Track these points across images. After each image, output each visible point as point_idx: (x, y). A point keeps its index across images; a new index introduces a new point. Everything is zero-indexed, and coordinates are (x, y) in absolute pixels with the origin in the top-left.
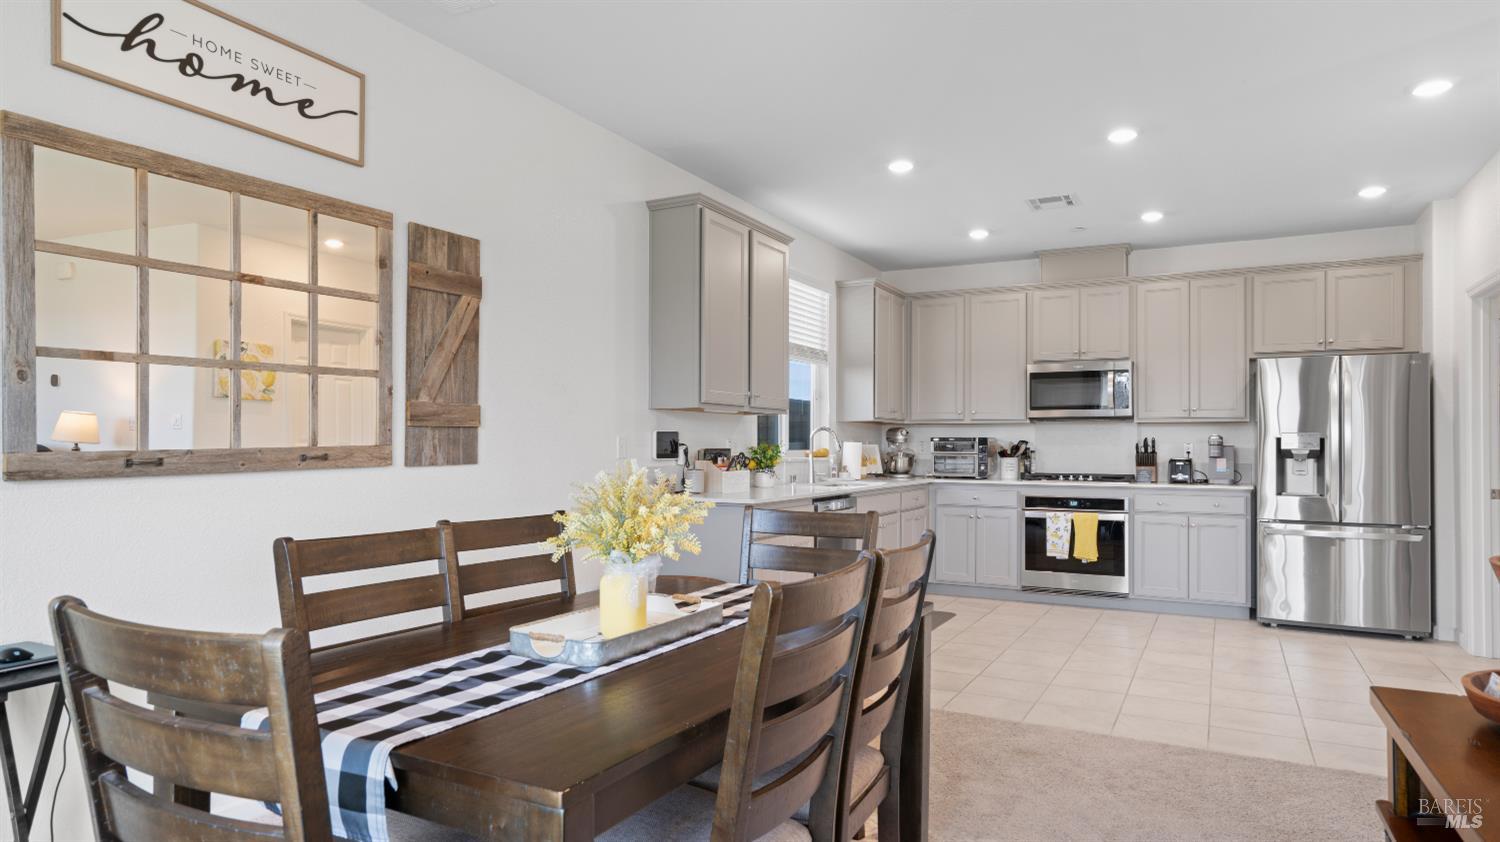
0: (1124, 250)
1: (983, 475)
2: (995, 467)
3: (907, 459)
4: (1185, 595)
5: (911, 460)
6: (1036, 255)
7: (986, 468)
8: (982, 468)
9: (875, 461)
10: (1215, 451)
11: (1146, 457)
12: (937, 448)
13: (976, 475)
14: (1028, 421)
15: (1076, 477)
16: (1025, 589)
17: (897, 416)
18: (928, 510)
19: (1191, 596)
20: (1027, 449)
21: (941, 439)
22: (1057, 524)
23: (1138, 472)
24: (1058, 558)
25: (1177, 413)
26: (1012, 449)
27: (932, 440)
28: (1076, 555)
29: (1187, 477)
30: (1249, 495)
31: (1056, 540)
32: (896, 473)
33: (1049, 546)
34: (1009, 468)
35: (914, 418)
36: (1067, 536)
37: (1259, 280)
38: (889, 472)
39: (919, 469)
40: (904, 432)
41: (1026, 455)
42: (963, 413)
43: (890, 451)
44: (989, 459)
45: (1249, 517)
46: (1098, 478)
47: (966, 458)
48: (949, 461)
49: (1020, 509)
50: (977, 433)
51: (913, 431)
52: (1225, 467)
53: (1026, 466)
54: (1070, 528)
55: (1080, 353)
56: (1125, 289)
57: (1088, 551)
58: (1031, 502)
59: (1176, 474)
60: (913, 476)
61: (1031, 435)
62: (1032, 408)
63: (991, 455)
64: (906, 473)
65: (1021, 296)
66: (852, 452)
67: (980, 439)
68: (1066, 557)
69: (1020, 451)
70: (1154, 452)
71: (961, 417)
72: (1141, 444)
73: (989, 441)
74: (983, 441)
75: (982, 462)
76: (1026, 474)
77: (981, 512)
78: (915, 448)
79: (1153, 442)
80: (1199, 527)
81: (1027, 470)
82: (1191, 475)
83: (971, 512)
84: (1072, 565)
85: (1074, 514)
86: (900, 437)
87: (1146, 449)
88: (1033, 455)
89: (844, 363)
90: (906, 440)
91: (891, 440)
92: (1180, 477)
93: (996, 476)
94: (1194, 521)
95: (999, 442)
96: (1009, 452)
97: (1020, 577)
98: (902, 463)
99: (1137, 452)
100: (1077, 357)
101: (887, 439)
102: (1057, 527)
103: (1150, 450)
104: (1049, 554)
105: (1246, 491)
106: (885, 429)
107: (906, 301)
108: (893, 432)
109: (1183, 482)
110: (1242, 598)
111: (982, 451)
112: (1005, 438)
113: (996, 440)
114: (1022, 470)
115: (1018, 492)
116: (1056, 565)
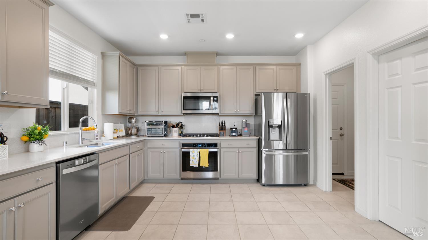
0: (216, 54)
1: (166, 135)
2: (171, 132)
3: (136, 129)
4: (238, 177)
5: (138, 130)
6: (185, 54)
7: (167, 132)
8: (166, 132)
9: (122, 131)
10: (244, 125)
11: (222, 127)
12: (148, 125)
13: (163, 135)
14: (182, 115)
15: (200, 135)
16: (182, 179)
17: (131, 112)
18: (144, 150)
19: (239, 177)
20: (182, 125)
21: (149, 121)
22: (194, 153)
23: (220, 132)
24: (194, 166)
25: (233, 112)
26: (176, 125)
27: (146, 122)
28: (201, 165)
29: (236, 134)
30: (257, 140)
31: (194, 160)
32: (131, 135)
33: (191, 162)
34: (175, 132)
35: (138, 113)
36: (198, 158)
37: (258, 67)
38: (128, 135)
39: (142, 133)
40: (135, 119)
41: (182, 127)
42: (158, 111)
43: (129, 126)
44: (168, 129)
45: (257, 148)
46: (208, 135)
47: (159, 128)
48: (153, 130)
49: (180, 149)
50: (164, 119)
51: (139, 118)
52: (247, 130)
53: (181, 131)
54: (198, 155)
55: (201, 90)
56: (216, 67)
57: (205, 163)
58: (184, 145)
59: (233, 133)
60: (139, 136)
61: (183, 120)
62: (184, 110)
63: (169, 127)
64: (136, 135)
65: (180, 68)
66: (109, 128)
67: (164, 121)
68: (197, 166)
69: (179, 126)
70: (225, 125)
71: (157, 113)
72: (221, 123)
73: (168, 122)
74: (166, 122)
75: (165, 130)
76: (182, 134)
77: (165, 150)
78: (140, 125)
79: (225, 122)
80: (242, 152)
81: (182, 132)
82: (237, 134)
83: (161, 150)
84: (200, 169)
85: (200, 149)
86: (133, 121)
87: (222, 124)
88: (184, 127)
89: (105, 89)
90: (136, 122)
91: (130, 122)
92: (233, 134)
93: (170, 135)
94: (241, 150)
95: (172, 123)
96: (175, 126)
97: (180, 175)
98: (134, 131)
99: (220, 126)
100: (200, 91)
101: (128, 121)
102: (194, 155)
103: (223, 125)
104: (191, 165)
105: (256, 139)
106: (128, 117)
107: (135, 67)
108: (131, 118)
109: (235, 136)
110: (255, 176)
111: (165, 126)
112: (174, 121)
113: (170, 122)
114: (180, 133)
115: (179, 142)
116: (194, 169)
